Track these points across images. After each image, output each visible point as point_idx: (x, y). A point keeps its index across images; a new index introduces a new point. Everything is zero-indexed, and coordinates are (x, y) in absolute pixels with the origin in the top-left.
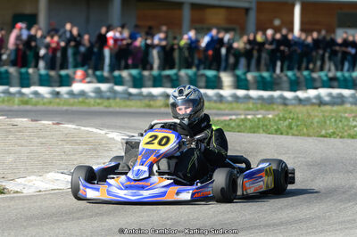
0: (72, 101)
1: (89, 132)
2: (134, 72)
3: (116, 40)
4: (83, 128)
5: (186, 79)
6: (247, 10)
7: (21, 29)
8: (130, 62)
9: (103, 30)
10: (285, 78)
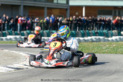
0: (7, 42)
1: (13, 52)
2: (28, 31)
3: (22, 21)
4: (11, 51)
5: (46, 33)
6: (67, 9)
8: (27, 28)
9: (17, 17)
10: (80, 33)
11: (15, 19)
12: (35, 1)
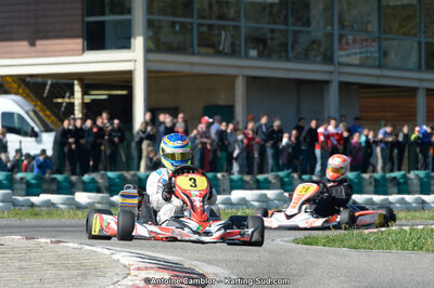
2: (351, 175)
5: (416, 181)
9: (313, 124)
12: (380, 67)
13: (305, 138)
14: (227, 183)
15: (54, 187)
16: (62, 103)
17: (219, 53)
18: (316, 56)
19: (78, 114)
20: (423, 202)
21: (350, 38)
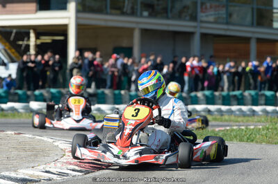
2: (207, 93)
3: (193, 68)
5: (249, 98)
7: (116, 59)
8: (206, 84)
9: (184, 60)
11: (179, 63)
12: (227, 23)
13: (178, 69)
14: (128, 97)
15: (16, 98)
16: (21, 45)
17: (123, 14)
18: (186, 16)
19: (32, 51)
20: (254, 111)
21: (208, 5)
